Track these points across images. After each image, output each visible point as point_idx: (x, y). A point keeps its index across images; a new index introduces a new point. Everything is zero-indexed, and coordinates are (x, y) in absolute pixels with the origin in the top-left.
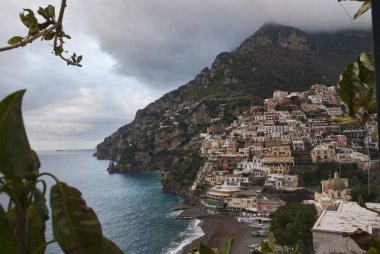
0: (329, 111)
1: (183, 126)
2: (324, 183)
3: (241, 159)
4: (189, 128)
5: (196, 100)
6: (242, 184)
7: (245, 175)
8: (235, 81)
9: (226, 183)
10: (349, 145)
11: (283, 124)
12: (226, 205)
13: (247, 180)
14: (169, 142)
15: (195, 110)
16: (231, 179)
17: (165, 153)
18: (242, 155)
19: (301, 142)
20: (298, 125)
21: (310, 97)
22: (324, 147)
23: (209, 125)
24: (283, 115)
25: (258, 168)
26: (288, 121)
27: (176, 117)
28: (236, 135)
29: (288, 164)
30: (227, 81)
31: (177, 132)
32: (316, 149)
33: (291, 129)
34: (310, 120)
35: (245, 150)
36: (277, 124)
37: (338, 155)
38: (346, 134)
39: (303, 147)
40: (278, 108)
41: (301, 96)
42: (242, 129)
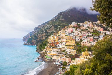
0: (89, 29)
1: (47, 32)
2: (83, 53)
3: (59, 43)
4: (48, 33)
5: (51, 25)
6: (58, 51)
7: (59, 49)
8: (63, 20)
9: (53, 51)
10: (94, 41)
11: (74, 33)
12: (52, 58)
13: (59, 50)
14: (42, 37)
15: (51, 28)
16: (54, 50)
17: (41, 40)
18: (59, 42)
19: (79, 39)
20: (79, 33)
21: (83, 25)
22: (85, 41)
23: (54, 33)
24: (74, 30)
25: (64, 46)
26: (76, 32)
27: (45, 30)
28: (59, 35)
29: (73, 46)
30: (61, 20)
31: (45, 34)
32: (83, 41)
33: (76, 34)
34: (83, 32)
35: (61, 40)
36: (72, 32)
37: (90, 44)
38: (93, 37)
39: (79, 40)
40: (73, 27)
41: (81, 24)
42: (61, 33)
